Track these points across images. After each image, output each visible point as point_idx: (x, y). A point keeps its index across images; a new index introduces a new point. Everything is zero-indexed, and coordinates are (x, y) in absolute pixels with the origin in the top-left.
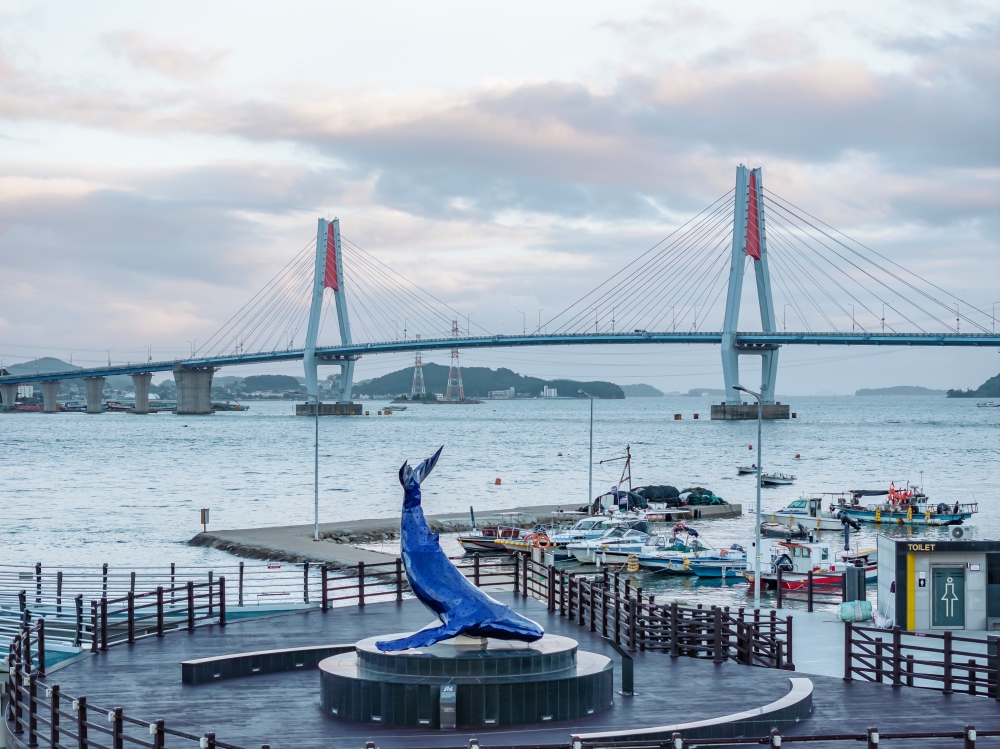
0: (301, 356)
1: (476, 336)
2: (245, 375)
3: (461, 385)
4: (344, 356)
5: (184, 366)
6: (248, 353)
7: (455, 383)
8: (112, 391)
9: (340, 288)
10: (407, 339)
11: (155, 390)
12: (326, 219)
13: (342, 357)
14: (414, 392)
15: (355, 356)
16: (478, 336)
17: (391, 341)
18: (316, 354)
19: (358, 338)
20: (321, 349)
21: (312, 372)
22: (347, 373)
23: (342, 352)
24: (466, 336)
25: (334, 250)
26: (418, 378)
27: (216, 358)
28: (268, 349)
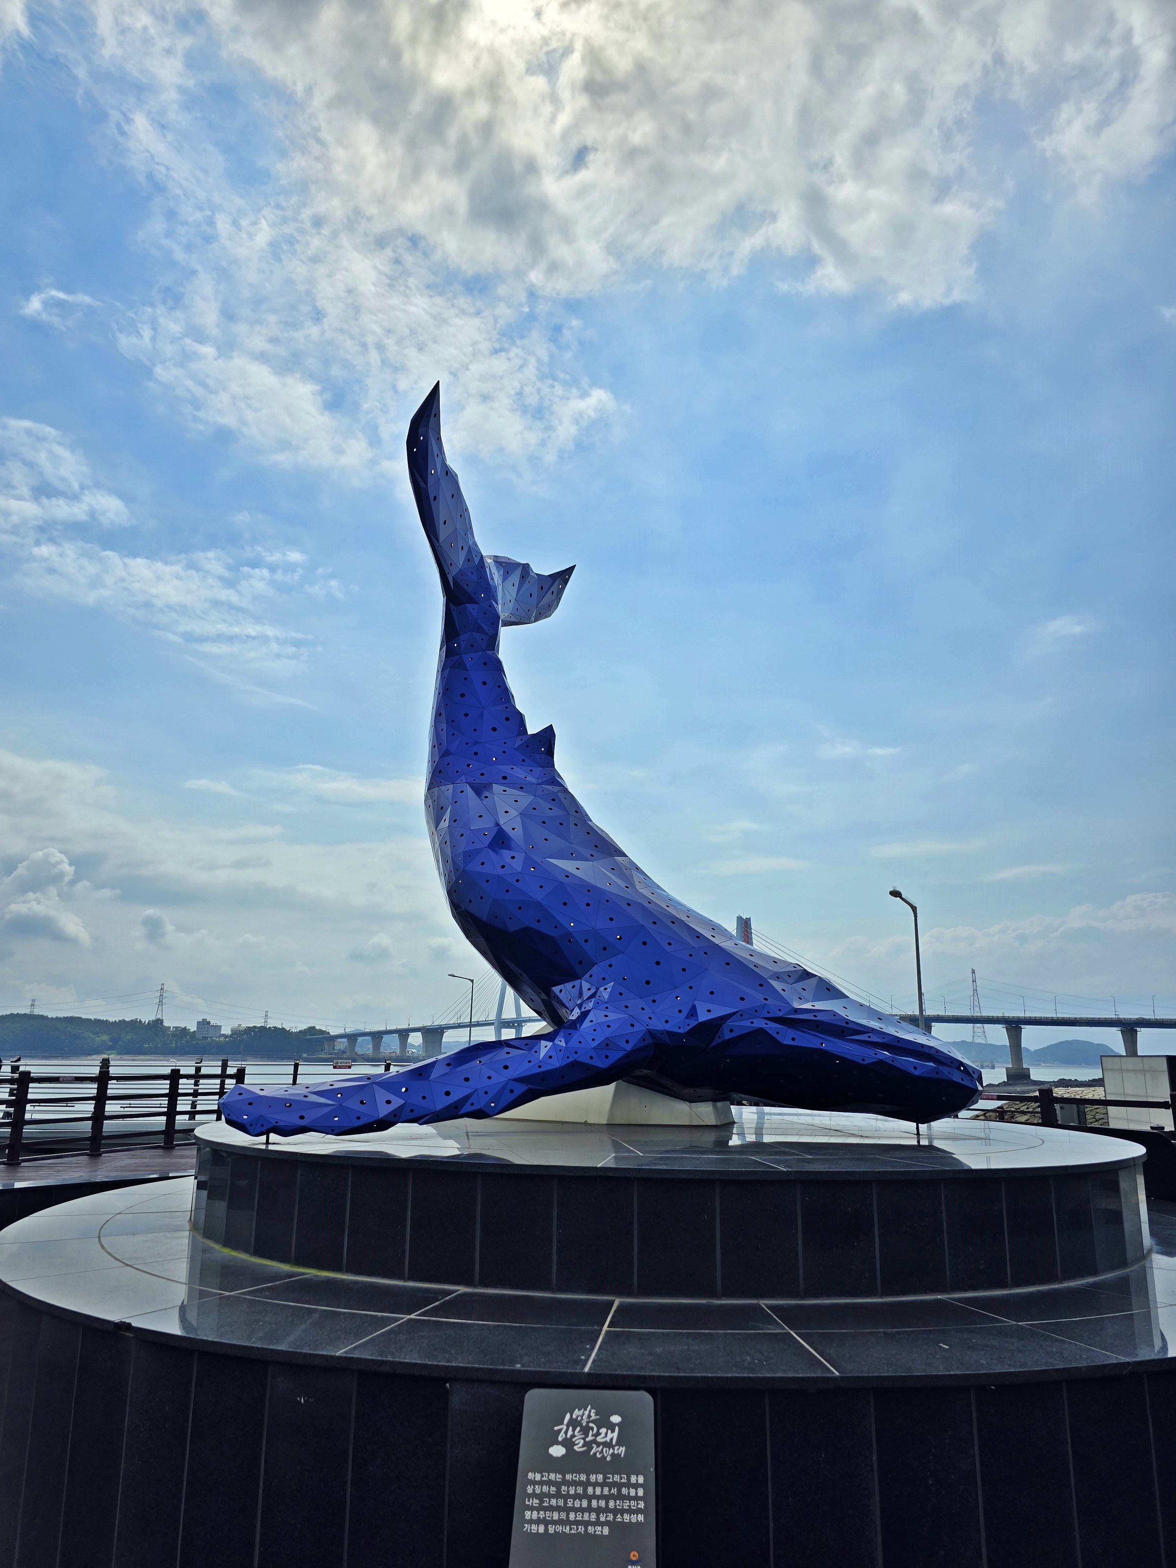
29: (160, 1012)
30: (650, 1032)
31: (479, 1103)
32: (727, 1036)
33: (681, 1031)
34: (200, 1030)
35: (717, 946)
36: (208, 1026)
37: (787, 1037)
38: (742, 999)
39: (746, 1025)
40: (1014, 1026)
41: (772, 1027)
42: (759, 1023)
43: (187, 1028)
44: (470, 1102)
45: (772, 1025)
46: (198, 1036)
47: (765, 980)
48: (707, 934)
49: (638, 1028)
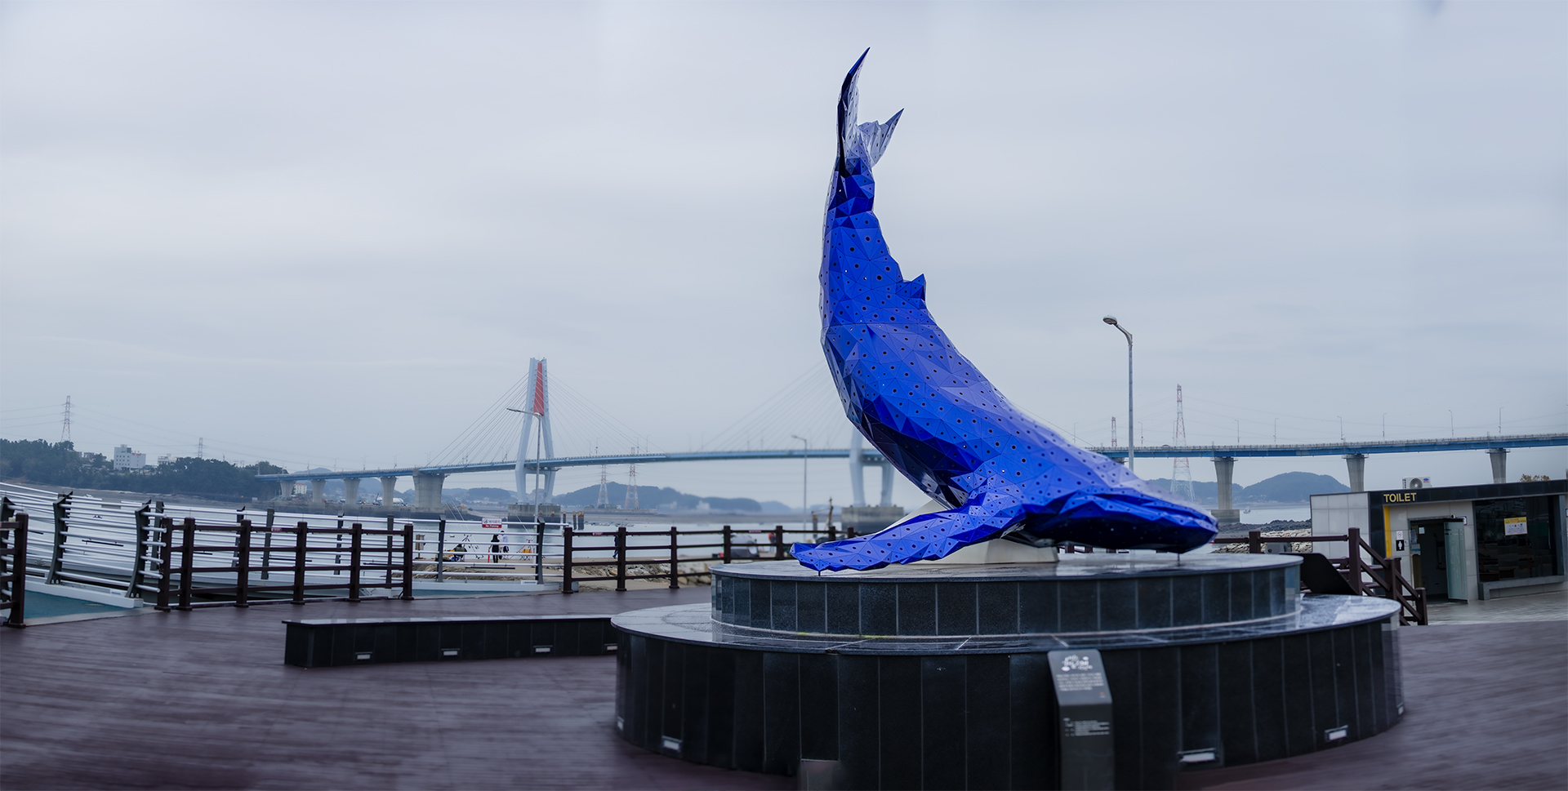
0: (513, 467)
1: (652, 453)
2: (468, 487)
3: (637, 498)
4: (547, 468)
5: (422, 472)
6: (472, 463)
7: (632, 496)
8: (367, 495)
9: (545, 414)
10: (598, 455)
11: (399, 495)
12: (537, 359)
13: (546, 468)
14: (599, 502)
15: (556, 468)
16: (655, 453)
17: (585, 456)
18: (525, 465)
19: (559, 454)
20: (529, 461)
21: (522, 482)
22: (549, 482)
23: (546, 464)
24: (645, 452)
25: (542, 383)
26: (603, 491)
27: (447, 466)
28: (487, 460)
29: (66, 432)
30: (1024, 506)
31: (934, 551)
32: (1071, 506)
33: (1043, 504)
34: (119, 458)
35: (1058, 448)
36: (129, 454)
37: (1108, 506)
38: (1079, 483)
39: (1080, 500)
40: (1225, 458)
41: (1098, 500)
42: (1090, 498)
43: (103, 455)
44: (927, 551)
45: (1098, 499)
46: (115, 466)
47: (1091, 470)
48: (1050, 439)
49: (1017, 503)
